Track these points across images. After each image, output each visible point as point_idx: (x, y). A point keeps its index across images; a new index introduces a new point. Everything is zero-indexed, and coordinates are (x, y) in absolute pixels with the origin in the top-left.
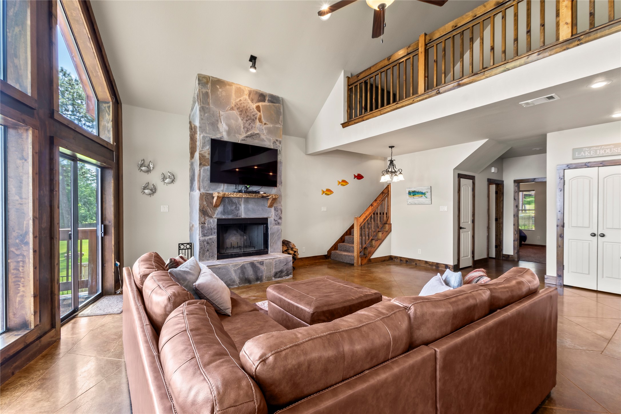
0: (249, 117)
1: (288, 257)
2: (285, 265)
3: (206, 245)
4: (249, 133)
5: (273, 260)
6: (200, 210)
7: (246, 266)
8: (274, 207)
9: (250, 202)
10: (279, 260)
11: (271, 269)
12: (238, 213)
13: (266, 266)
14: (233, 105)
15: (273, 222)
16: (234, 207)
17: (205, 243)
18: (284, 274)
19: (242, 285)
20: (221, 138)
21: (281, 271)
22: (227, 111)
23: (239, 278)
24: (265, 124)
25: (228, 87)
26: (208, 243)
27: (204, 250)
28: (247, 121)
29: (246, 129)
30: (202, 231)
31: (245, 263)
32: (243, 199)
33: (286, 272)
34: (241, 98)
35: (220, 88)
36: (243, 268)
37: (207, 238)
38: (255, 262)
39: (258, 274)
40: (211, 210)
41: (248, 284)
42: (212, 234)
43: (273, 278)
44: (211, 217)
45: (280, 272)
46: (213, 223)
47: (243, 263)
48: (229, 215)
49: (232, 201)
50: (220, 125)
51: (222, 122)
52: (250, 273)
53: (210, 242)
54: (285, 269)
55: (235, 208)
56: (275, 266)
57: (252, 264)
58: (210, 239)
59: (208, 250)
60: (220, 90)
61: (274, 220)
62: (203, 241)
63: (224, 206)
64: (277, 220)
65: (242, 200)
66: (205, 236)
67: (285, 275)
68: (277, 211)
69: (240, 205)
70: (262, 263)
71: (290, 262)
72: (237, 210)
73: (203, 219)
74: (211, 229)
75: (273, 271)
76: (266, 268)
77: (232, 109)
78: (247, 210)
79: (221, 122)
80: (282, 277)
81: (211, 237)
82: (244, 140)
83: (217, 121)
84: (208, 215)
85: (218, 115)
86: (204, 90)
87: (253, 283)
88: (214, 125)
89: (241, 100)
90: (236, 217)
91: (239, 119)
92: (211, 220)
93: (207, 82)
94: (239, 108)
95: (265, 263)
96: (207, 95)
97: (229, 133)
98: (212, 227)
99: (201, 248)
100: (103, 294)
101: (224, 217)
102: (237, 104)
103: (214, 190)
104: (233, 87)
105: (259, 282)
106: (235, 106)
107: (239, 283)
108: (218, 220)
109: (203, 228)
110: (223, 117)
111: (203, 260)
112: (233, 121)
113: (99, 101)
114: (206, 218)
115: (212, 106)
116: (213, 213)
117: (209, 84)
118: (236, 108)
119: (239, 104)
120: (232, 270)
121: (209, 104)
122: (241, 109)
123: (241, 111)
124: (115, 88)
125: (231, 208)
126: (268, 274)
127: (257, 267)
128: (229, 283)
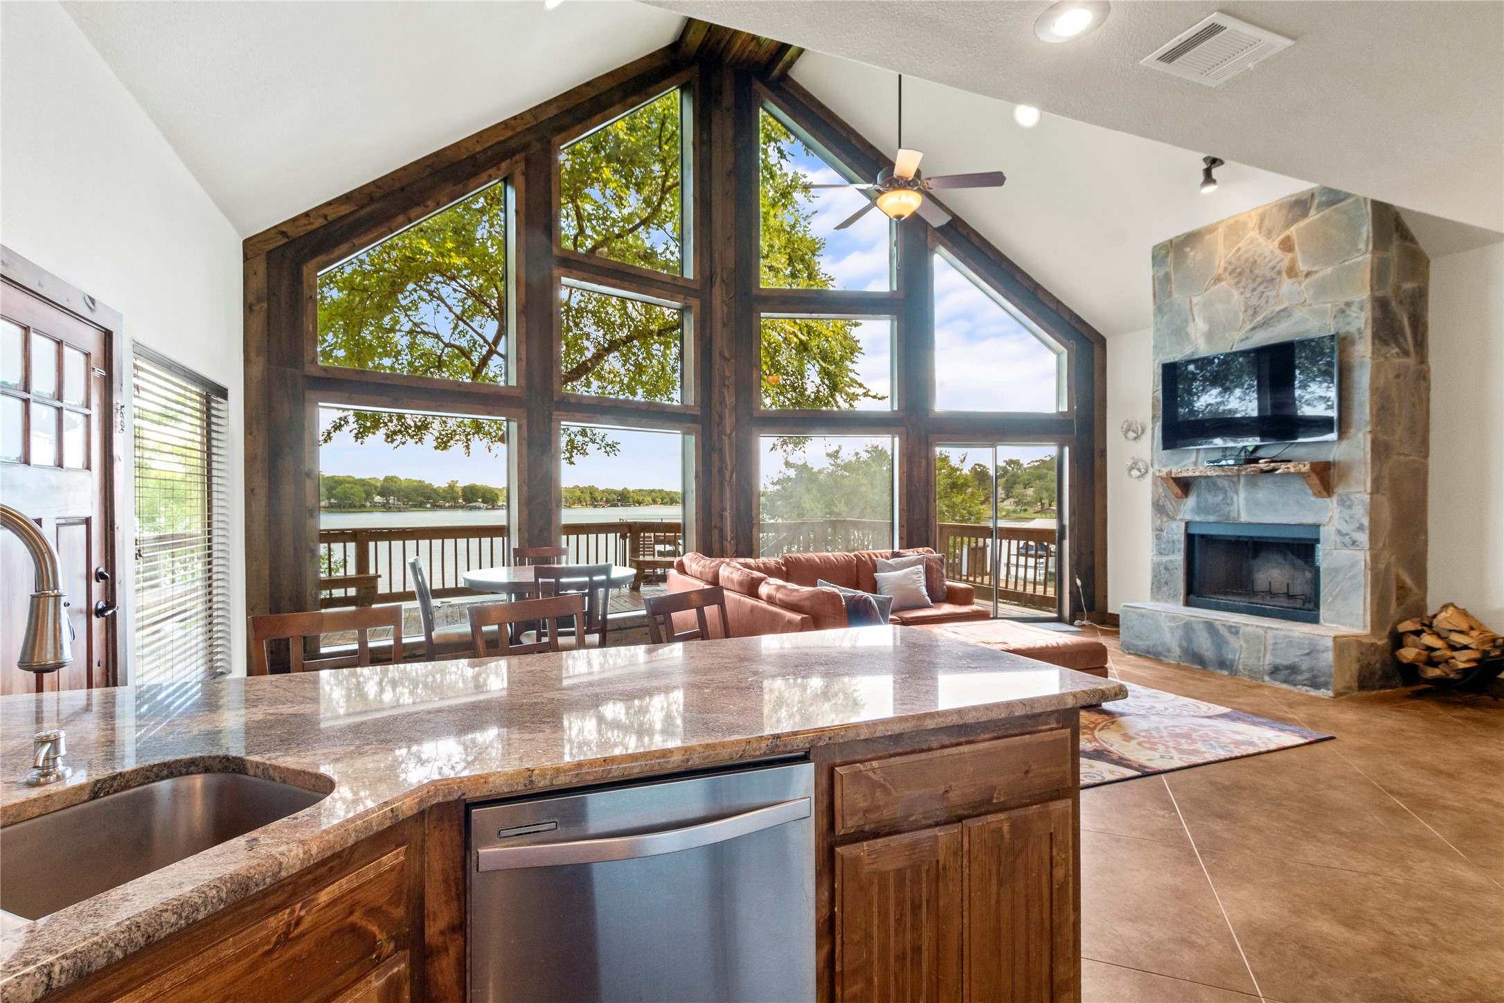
0: (1259, 280)
1: (1318, 638)
2: (1307, 654)
3: (1163, 571)
4: (1259, 318)
5: (1266, 632)
6: (1153, 503)
7: (1194, 626)
8: (1340, 495)
9: (1260, 484)
10: (1285, 637)
11: (1259, 651)
12: (1229, 512)
13: (1247, 641)
14: (1221, 271)
15: (1334, 537)
16: (1221, 497)
17: (1162, 568)
18: (1300, 678)
19: (1185, 663)
20: (1193, 353)
21: (1293, 669)
22: (1206, 290)
23: (1180, 646)
24: (1308, 274)
25: (1207, 237)
26: (1166, 569)
27: (1159, 581)
28: (1254, 290)
29: (1250, 312)
30: (1158, 545)
31: (1192, 619)
32: (1242, 480)
33: (1307, 675)
34: (1240, 245)
35: (1192, 250)
36: (1188, 627)
37: (1165, 559)
39: (1223, 653)
40: (1172, 503)
41: (1200, 667)
42: (1174, 552)
43: (1267, 678)
44: (1173, 519)
45: (1287, 667)
46: (1177, 532)
47: (1188, 618)
48: (1209, 514)
49: (1215, 484)
50: (1191, 329)
51: (1196, 318)
52: (1204, 644)
53: (1170, 566)
54: (1304, 667)
55: (1223, 499)
56: (1273, 649)
57: (1210, 626)
58: (1171, 561)
59: (1166, 583)
60: (1192, 254)
61: (1339, 532)
62: (1159, 564)
63: (1198, 496)
64: (1350, 532)
65: (1239, 480)
66: (1161, 554)
67: (1306, 682)
68: (1350, 507)
69: (1237, 492)
70: (1234, 630)
71: (1323, 652)
72: (1228, 504)
73: (1159, 522)
74: (1173, 542)
75: (1269, 660)
76: (1245, 646)
77: (1219, 279)
78: (1253, 504)
79: (1194, 320)
80: (1295, 685)
81: (1171, 557)
82: (1247, 338)
83: (1186, 321)
84: (1168, 515)
85: (1188, 308)
86: (1161, 273)
87: (1211, 669)
88: (1180, 332)
89: (1239, 249)
90: (1226, 521)
91: (1236, 294)
92: (1174, 525)
93: (1168, 253)
94: (1234, 270)
95: (1241, 631)
96: (1167, 277)
97: (1210, 336)
98: (1175, 537)
99: (1154, 577)
100: (1060, 619)
101: (1198, 519)
102: (1230, 263)
103: (1177, 463)
104: (1220, 230)
105: (1226, 673)
106: (1225, 269)
107: (1180, 657)
108: (1187, 524)
109: (1158, 538)
110: (1197, 307)
111: (1158, 600)
112: (1219, 307)
113: (1059, 355)
114: (1165, 519)
115: (1176, 295)
116: (1177, 511)
117: (1171, 255)
118: (1227, 274)
119: (1234, 262)
120: (1166, 626)
121: (1170, 295)
122: (1239, 270)
123: (1240, 274)
124: (1077, 326)
125: (1213, 499)
126: (1252, 662)
127: (1222, 636)
128: (1160, 649)
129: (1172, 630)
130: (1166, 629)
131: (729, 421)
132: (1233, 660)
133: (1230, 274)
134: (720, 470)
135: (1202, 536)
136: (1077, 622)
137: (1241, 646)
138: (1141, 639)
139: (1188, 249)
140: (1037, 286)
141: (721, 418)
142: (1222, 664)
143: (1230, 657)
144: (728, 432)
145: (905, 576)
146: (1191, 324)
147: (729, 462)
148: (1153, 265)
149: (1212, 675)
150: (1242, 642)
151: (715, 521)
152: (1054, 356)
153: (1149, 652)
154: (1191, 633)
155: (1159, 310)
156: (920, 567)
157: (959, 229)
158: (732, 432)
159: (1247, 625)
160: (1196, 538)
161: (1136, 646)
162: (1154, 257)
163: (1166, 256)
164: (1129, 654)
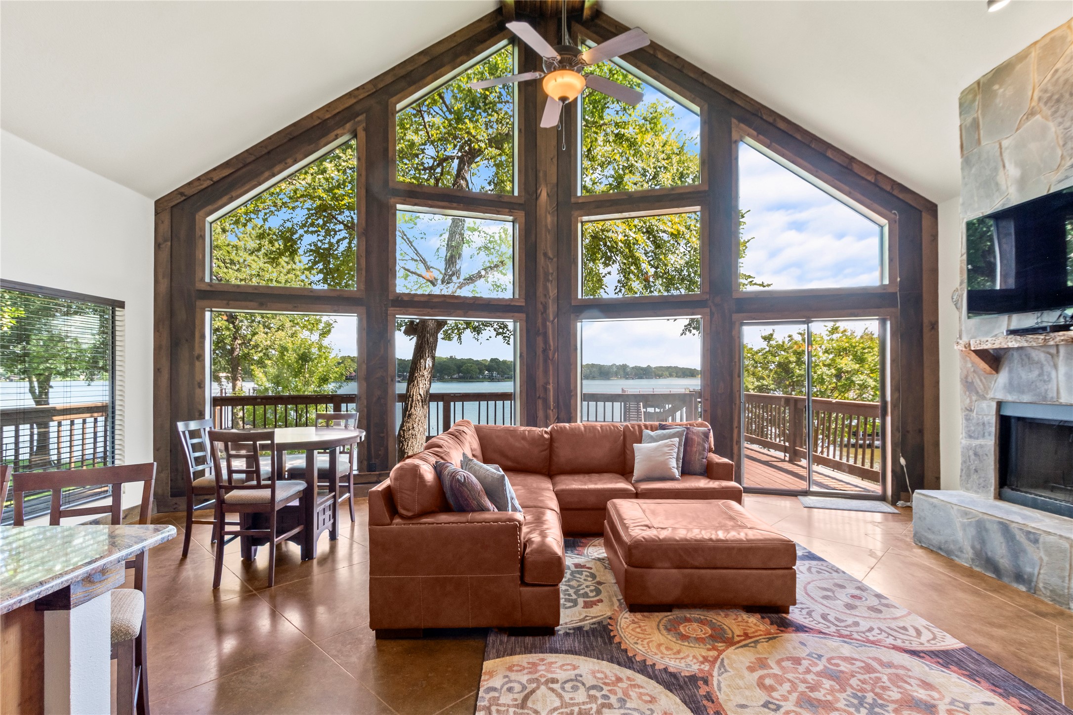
3: (973, 457)
6: (962, 380)
7: (988, 525)
12: (1046, 391)
13: (1049, 553)
14: (1035, 102)
16: (1036, 373)
17: (971, 453)
19: (978, 569)
22: (1018, 128)
23: (973, 547)
25: (1018, 68)
26: (976, 454)
27: (968, 468)
30: (967, 427)
31: (986, 517)
32: (1062, 350)
34: (1058, 66)
35: (1001, 85)
36: (981, 527)
37: (975, 443)
38: (1014, 525)
39: (1021, 563)
40: (981, 380)
41: (994, 576)
42: (983, 436)
44: (983, 398)
46: (987, 411)
47: (981, 515)
49: (1029, 357)
50: (1001, 178)
51: (1007, 165)
52: (999, 549)
53: (981, 452)
55: (1039, 375)
57: (1005, 528)
58: (981, 446)
59: (976, 471)
60: (1001, 91)
62: (968, 448)
63: (1010, 371)
65: (1058, 352)
66: (970, 437)
69: (1055, 367)
70: (1034, 538)
72: (1045, 381)
73: (968, 401)
74: (984, 424)
76: (1045, 559)
77: (1032, 113)
79: (1004, 166)
81: (981, 442)
82: (1067, 178)
83: (996, 169)
84: (977, 393)
85: (998, 154)
86: (969, 120)
87: (1006, 580)
88: (989, 184)
89: (1056, 71)
90: (1043, 401)
91: (1052, 126)
92: (984, 404)
93: (975, 96)
94: (1050, 98)
95: (1041, 540)
96: (975, 124)
97: (1022, 183)
98: (986, 419)
99: (964, 462)
100: (882, 498)
101: (1010, 398)
102: (1046, 91)
103: (987, 334)
104: (1033, 54)
105: (1022, 588)
106: (1040, 99)
107: (973, 560)
108: (1000, 404)
109: (968, 419)
110: (1008, 151)
111: (967, 489)
112: (1033, 146)
113: (882, 227)
114: (974, 398)
115: (984, 143)
116: (987, 389)
117: (978, 98)
118: (1041, 104)
119: (1050, 88)
120: (958, 521)
121: (979, 142)
122: (1056, 97)
123: (1058, 101)
124: (901, 196)
125: (1027, 375)
126: (1055, 581)
127: (1019, 543)
128: (952, 547)
129: (964, 527)
130: (958, 525)
131: (552, 310)
132: (1031, 575)
133: (1046, 103)
134: (545, 351)
135: (1019, 419)
136: (900, 503)
137: (1041, 559)
138: (933, 533)
139: (996, 87)
140: (852, 159)
141: (545, 307)
142: (1019, 577)
143: (1028, 569)
144: (551, 319)
145: (656, 449)
146: (1001, 172)
147: (552, 344)
148: (961, 114)
149: (999, 589)
150: (1042, 554)
151: (540, 392)
152: (877, 228)
153: (940, 549)
154: (984, 533)
155: (967, 162)
156: (677, 439)
157: (765, 117)
158: (554, 319)
159: (1049, 533)
160: (1013, 421)
161: (927, 539)
162: (961, 105)
163: (974, 100)
164: (922, 547)
